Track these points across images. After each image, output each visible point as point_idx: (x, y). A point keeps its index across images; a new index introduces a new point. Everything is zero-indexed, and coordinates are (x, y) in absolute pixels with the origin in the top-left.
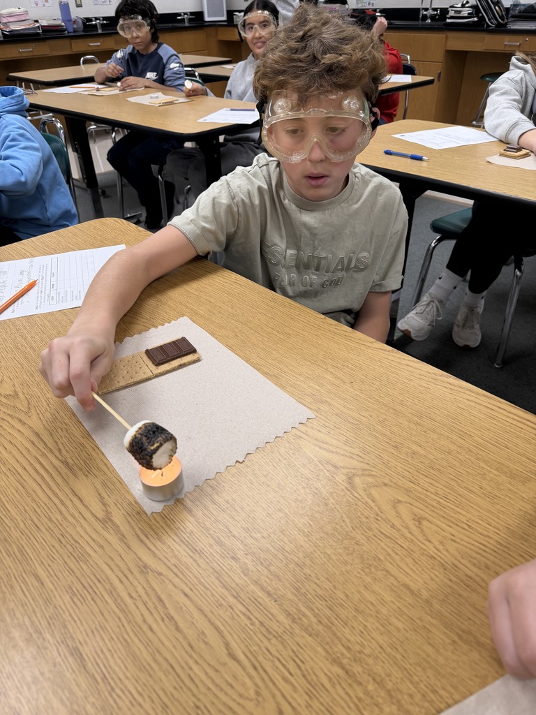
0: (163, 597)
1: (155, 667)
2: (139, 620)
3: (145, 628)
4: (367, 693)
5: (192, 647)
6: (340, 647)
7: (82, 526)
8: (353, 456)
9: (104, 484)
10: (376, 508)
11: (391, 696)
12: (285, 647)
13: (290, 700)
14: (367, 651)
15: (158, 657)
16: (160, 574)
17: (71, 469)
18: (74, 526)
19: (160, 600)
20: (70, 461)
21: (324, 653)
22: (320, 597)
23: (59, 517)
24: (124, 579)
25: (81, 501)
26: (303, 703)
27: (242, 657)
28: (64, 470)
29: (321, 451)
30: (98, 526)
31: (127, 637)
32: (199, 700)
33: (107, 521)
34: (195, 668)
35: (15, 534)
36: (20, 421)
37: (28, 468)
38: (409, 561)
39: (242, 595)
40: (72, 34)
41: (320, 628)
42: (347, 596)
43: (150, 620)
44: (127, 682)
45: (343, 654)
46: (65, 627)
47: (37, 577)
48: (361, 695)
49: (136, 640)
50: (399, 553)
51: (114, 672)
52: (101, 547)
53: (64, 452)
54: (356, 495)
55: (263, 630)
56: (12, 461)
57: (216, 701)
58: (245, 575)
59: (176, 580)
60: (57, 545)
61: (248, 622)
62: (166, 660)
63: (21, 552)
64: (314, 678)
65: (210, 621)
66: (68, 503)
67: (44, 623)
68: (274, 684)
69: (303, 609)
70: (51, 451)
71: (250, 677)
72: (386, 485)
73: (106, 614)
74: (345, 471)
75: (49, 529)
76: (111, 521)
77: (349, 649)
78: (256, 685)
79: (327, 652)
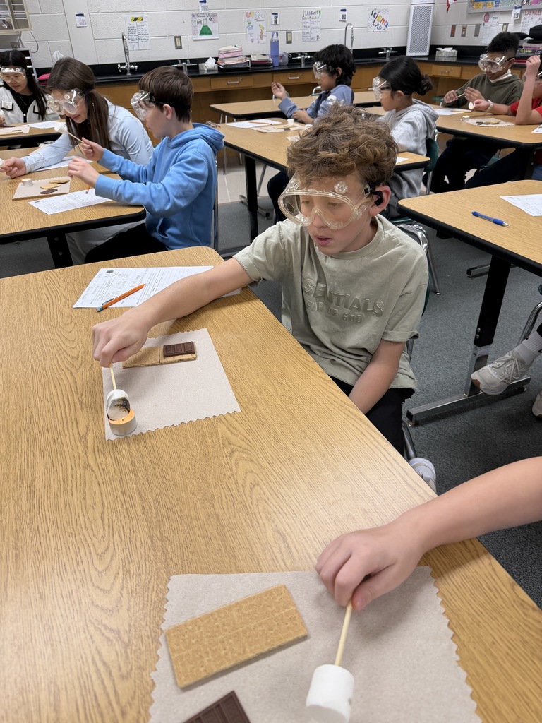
0: (87, 482)
1: (63, 511)
2: (69, 488)
3: (70, 493)
4: (155, 556)
5: (85, 508)
6: (158, 531)
7: (69, 437)
8: (245, 440)
9: (94, 418)
10: (234, 471)
11: (166, 561)
12: (130, 522)
13: (116, 545)
14: (170, 538)
15: (68, 507)
16: (93, 471)
17: (82, 406)
18: (66, 435)
19: (85, 483)
20: (84, 401)
21: (147, 532)
22: (166, 506)
23: (61, 429)
24: (74, 468)
25: (77, 424)
26: (120, 548)
27: (106, 520)
28: (78, 405)
29: (228, 432)
30: (77, 439)
31: (59, 494)
32: (74, 530)
33: (83, 438)
34: (81, 517)
35: (36, 431)
36: (71, 373)
37: (61, 400)
38: (230, 504)
39: (127, 493)
40: (277, 69)
41: (154, 520)
42: (181, 510)
43: (74, 490)
44: (47, 513)
45: (157, 535)
46: (34, 480)
47: (34, 455)
48: (152, 556)
49: (62, 495)
50: (228, 498)
51: (44, 507)
52: (73, 450)
53: (84, 396)
54: (229, 461)
55: (125, 512)
56: (55, 394)
57: (81, 534)
58: (135, 484)
59: (99, 476)
60: (52, 443)
61: (120, 506)
62: (70, 509)
63: (34, 440)
64: (134, 540)
65: (102, 500)
66: (70, 424)
67: (26, 476)
68: (113, 536)
69: (153, 509)
70: (78, 393)
71: (104, 529)
72: (252, 461)
73: (56, 481)
74: (233, 447)
75: (53, 434)
76: (86, 438)
77: (161, 534)
78: (104, 534)
79: (150, 532)
